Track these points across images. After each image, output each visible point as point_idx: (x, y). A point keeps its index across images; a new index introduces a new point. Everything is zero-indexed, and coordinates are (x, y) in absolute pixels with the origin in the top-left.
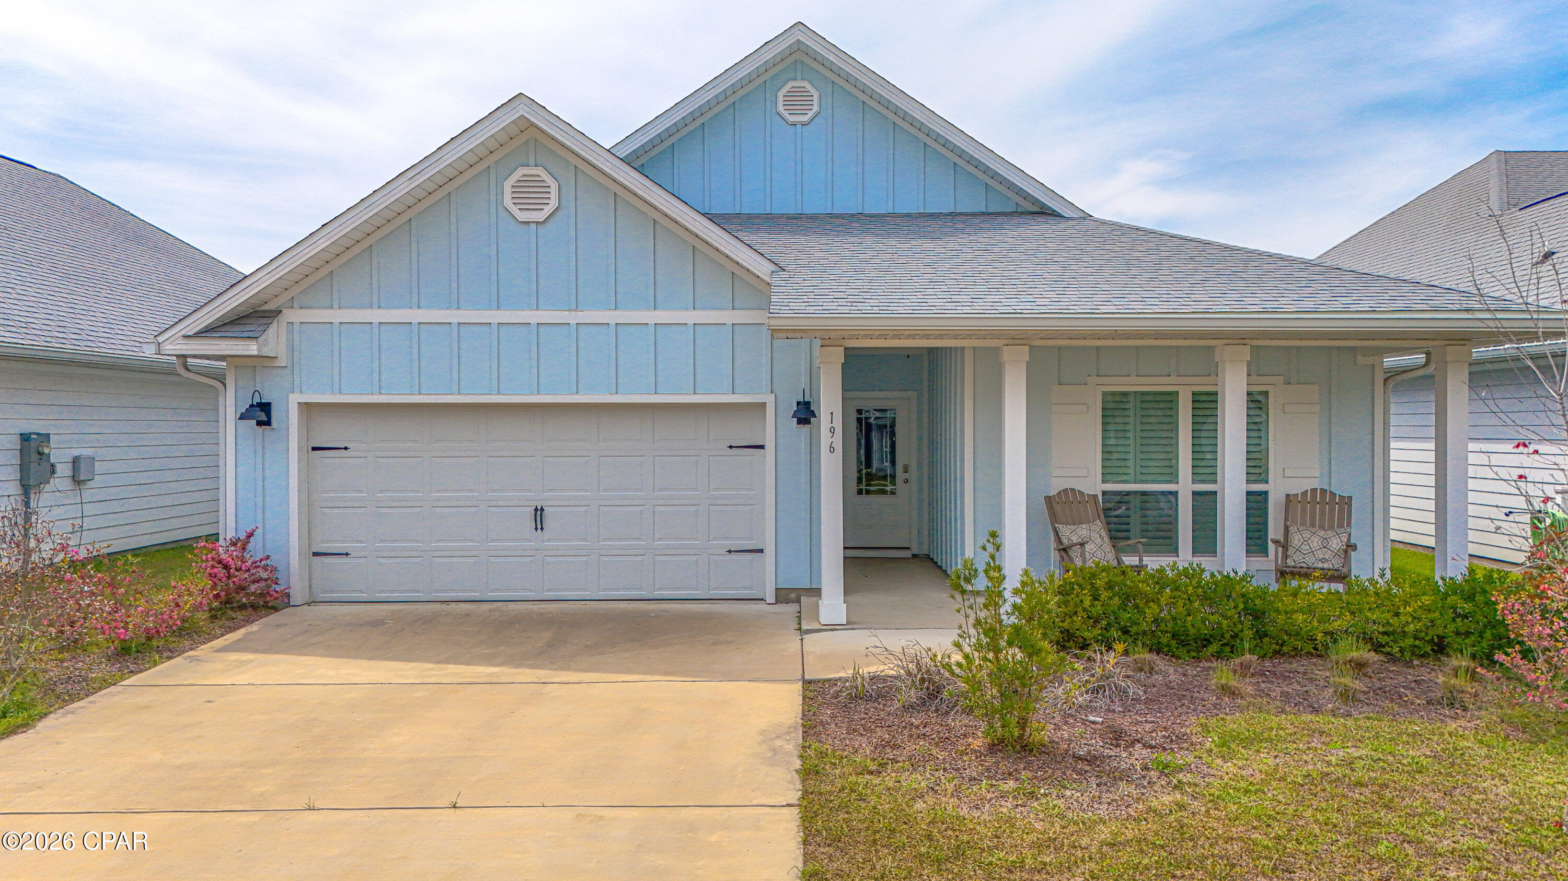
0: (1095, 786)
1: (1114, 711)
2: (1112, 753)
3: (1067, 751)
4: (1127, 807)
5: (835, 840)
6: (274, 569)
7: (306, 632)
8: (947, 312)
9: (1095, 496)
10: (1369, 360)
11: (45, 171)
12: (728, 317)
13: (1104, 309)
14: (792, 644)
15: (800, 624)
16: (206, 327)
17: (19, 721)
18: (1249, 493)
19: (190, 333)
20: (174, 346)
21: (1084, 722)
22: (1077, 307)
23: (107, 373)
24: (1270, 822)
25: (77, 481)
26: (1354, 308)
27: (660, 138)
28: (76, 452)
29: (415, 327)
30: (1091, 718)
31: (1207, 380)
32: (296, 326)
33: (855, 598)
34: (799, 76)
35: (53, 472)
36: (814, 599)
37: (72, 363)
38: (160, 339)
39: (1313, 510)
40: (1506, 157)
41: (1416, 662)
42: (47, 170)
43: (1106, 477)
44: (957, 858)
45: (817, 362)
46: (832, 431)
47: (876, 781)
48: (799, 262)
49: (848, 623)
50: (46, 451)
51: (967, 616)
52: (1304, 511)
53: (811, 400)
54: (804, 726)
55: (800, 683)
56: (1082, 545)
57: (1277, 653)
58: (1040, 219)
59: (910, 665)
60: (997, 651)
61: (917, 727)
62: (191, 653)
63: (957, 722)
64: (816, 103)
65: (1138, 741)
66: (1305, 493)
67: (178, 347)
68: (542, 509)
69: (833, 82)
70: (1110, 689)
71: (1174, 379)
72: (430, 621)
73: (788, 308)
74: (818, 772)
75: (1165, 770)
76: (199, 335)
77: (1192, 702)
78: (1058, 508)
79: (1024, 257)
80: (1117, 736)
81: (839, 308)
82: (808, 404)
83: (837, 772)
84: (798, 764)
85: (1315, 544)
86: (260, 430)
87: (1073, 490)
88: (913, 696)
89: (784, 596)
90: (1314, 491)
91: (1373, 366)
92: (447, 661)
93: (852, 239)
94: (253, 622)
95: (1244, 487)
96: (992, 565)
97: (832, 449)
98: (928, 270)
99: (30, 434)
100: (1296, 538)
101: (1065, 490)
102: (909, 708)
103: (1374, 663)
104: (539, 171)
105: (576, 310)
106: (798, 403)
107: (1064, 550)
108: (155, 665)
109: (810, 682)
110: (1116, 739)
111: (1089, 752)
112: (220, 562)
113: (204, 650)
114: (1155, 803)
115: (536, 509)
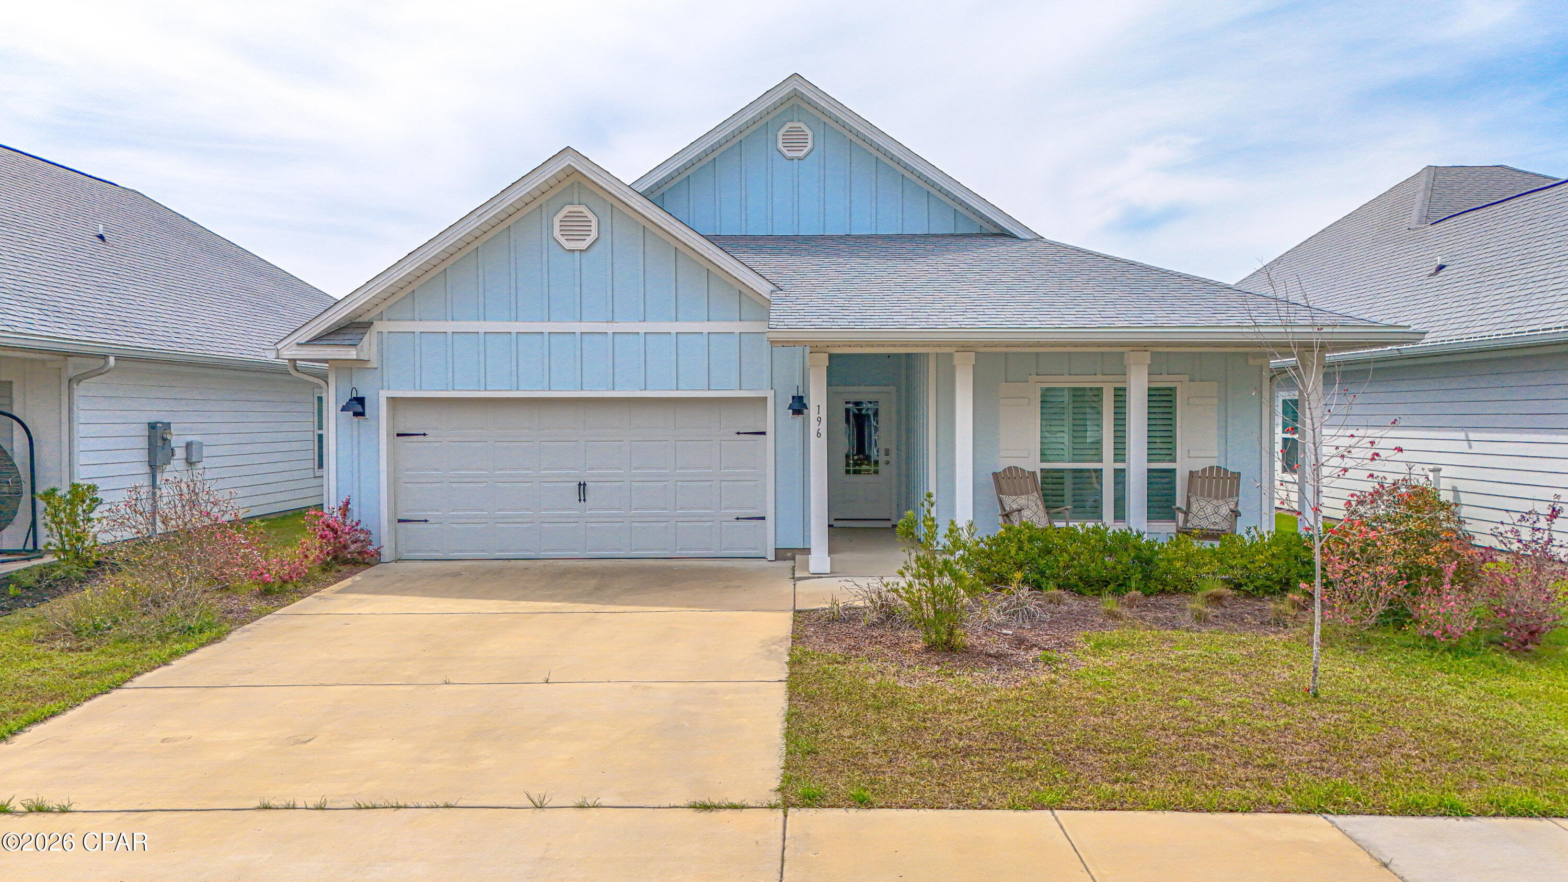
0: (996, 670)
1: (1024, 628)
2: (1014, 652)
3: (981, 651)
4: (1016, 682)
5: (811, 698)
6: (368, 533)
7: (401, 580)
8: (907, 327)
9: (1034, 473)
10: (1259, 362)
11: (124, 188)
12: (737, 327)
13: (1030, 325)
14: (788, 587)
15: (794, 574)
16: (315, 337)
17: (213, 635)
18: (1149, 471)
19: (303, 342)
20: (289, 352)
21: (999, 634)
22: (1009, 323)
23: (211, 371)
24: (1111, 690)
25: (190, 462)
26: (1225, 323)
27: (678, 172)
28: (189, 438)
29: (481, 336)
30: (1004, 631)
31: (1119, 378)
32: (385, 335)
33: (837, 556)
34: (796, 119)
35: (173, 455)
36: (805, 556)
37: (190, 364)
38: (279, 346)
39: (1210, 483)
40: (1434, 172)
41: (1267, 598)
42: (126, 187)
43: (1044, 457)
44: (892, 707)
45: (808, 364)
46: (819, 420)
47: (842, 668)
48: (794, 282)
49: (831, 573)
50: (169, 437)
51: (910, 554)
52: (1203, 484)
53: (804, 395)
54: (793, 637)
55: (792, 612)
56: (1019, 511)
57: (1163, 591)
58: (1000, 240)
59: (873, 595)
60: (931, 579)
61: (876, 638)
62: (317, 594)
63: (905, 634)
64: (810, 141)
65: (1035, 646)
66: (1204, 470)
67: (293, 352)
68: (585, 484)
69: (825, 123)
70: (1023, 614)
71: (1099, 377)
72: (498, 573)
73: (783, 324)
74: (801, 663)
75: (1048, 661)
76: (309, 343)
77: (1085, 623)
78: (1003, 483)
79: (978, 277)
80: (1020, 642)
81: (824, 323)
82: (801, 398)
83: (815, 663)
84: (787, 659)
85: (1209, 511)
86: (356, 419)
87: (1016, 468)
88: (873, 617)
89: (781, 554)
90: (1211, 468)
91: (1261, 367)
92: (519, 599)
93: (841, 260)
94: (356, 573)
95: (1146, 466)
96: (928, 517)
97: (819, 435)
98: (899, 289)
99: (156, 423)
100: (1195, 506)
101: (1010, 468)
102: (872, 625)
103: (1229, 596)
104: (582, 208)
105: (612, 321)
106: (793, 397)
107: (1007, 516)
108: (294, 602)
109: (799, 612)
110: (1019, 644)
111: (998, 651)
112: (328, 526)
113: (325, 592)
114: (1034, 679)
115: (580, 484)
